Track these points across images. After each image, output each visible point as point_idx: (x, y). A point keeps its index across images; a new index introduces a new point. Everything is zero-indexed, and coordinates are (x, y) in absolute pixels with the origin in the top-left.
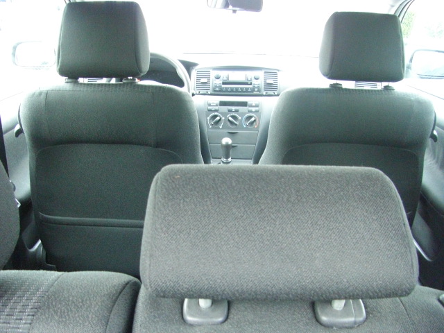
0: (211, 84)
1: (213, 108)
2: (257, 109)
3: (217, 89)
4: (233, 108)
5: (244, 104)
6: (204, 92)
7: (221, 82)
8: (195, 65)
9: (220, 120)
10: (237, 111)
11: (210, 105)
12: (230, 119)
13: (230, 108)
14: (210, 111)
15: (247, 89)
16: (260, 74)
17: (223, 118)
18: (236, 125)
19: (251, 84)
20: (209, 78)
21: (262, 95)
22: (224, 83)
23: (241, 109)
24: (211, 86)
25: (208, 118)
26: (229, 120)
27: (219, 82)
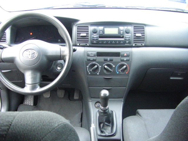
0: (89, 38)
1: (92, 58)
2: (128, 58)
3: (95, 42)
4: (109, 58)
5: (117, 54)
6: (84, 44)
7: (98, 36)
8: (76, 21)
9: (98, 68)
10: (111, 60)
11: (88, 55)
13: (106, 58)
14: (89, 60)
15: (120, 41)
16: (131, 28)
17: (100, 67)
18: (111, 72)
19: (123, 37)
20: (87, 32)
21: (132, 47)
22: (100, 37)
23: (115, 59)
24: (89, 39)
25: (88, 66)
26: (105, 68)
27: (95, 36)
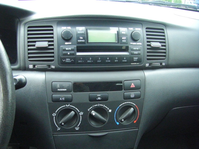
0: (55, 51)
1: (62, 97)
2: (138, 93)
3: (68, 60)
4: (99, 95)
6: (44, 65)
7: (74, 47)
8: (25, 13)
9: (76, 115)
10: (104, 99)
11: (55, 90)
12: (94, 113)
13: (93, 94)
14: (57, 101)
15: (121, 58)
17: (81, 113)
18: (103, 122)
19: (126, 50)
20: (50, 39)
21: (144, 68)
22: (79, 49)
23: (112, 95)
24: (56, 55)
25: (54, 115)
26: (91, 116)
27: (69, 46)
